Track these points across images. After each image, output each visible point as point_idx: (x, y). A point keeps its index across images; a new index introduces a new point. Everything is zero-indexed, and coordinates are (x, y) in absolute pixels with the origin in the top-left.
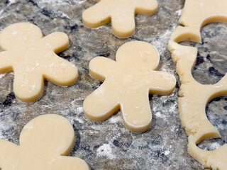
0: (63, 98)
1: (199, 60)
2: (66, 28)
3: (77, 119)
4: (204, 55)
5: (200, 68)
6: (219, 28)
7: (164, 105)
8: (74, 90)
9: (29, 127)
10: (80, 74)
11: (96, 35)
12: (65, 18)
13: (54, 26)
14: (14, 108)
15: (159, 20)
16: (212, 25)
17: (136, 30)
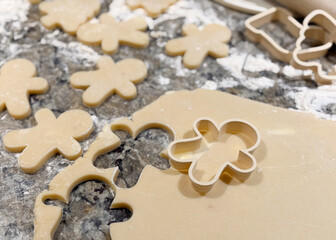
1: (119, 149)
2: (58, 79)
4: (126, 148)
5: (112, 156)
6: (162, 136)
7: (60, 164)
8: (17, 123)
11: (72, 93)
12: (64, 72)
13: (51, 73)
15: (127, 106)
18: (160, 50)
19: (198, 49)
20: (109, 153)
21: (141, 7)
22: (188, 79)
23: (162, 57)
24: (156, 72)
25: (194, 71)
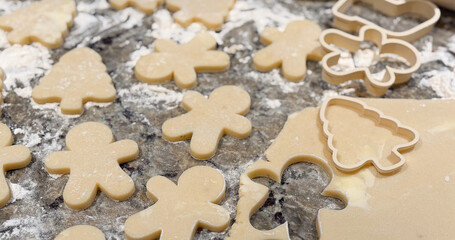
0: (110, 212)
1: (269, 201)
2: (142, 135)
3: (116, 237)
4: (278, 197)
5: (266, 211)
6: (310, 171)
8: (125, 206)
9: (65, 233)
10: (137, 190)
11: (171, 149)
12: (145, 124)
13: (131, 131)
14: (59, 212)
15: (248, 146)
16: (304, 165)
17: (217, 153)
18: (246, 68)
19: (294, 55)
20: (261, 210)
21: (195, 20)
22: (299, 94)
23: (254, 75)
24: (258, 96)
25: (301, 83)
